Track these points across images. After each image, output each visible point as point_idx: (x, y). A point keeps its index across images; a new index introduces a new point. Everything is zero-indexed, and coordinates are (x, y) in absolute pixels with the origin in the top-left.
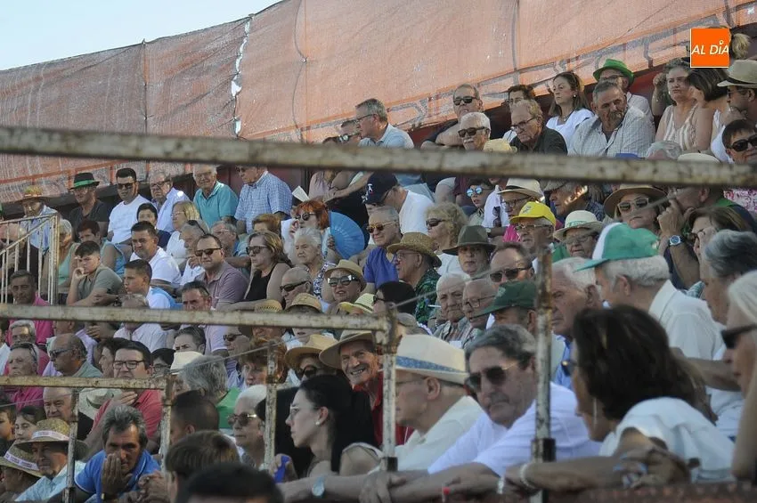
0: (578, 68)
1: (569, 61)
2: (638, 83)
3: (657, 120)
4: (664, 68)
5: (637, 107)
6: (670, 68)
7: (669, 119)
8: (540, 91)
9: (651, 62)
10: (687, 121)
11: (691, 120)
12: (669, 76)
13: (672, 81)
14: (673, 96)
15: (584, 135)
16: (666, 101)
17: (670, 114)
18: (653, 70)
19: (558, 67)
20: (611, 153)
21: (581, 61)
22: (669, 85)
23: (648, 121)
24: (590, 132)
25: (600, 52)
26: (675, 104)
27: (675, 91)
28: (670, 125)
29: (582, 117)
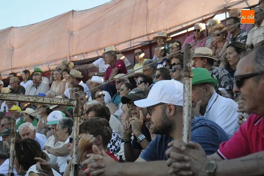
0: (29, 69)
1: (27, 67)
2: (46, 74)
3: (50, 85)
4: (53, 70)
5: (45, 81)
6: (54, 71)
7: (54, 84)
8: (18, 75)
9: (49, 69)
10: (59, 85)
11: (60, 86)
12: (55, 73)
13: (55, 74)
14: (55, 79)
15: (30, 88)
16: (53, 80)
17: (54, 83)
18: (50, 71)
19: (23, 68)
20: (37, 94)
21: (30, 67)
22: (54, 76)
23: (48, 85)
24: (32, 87)
25: (36, 65)
26: (55, 80)
27: (56, 78)
28: (54, 87)
29: (30, 82)
